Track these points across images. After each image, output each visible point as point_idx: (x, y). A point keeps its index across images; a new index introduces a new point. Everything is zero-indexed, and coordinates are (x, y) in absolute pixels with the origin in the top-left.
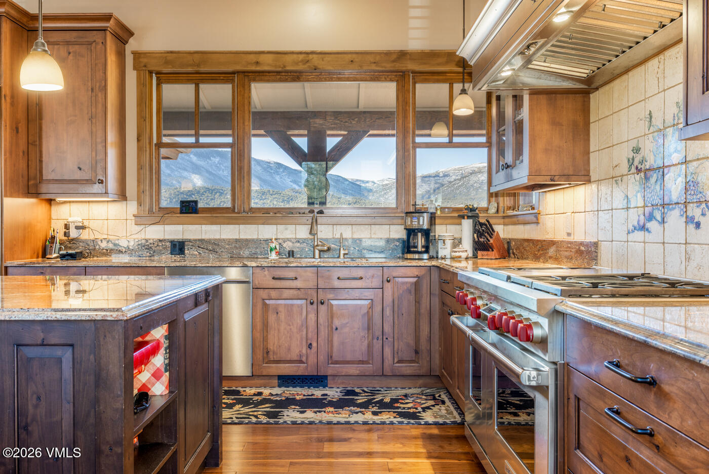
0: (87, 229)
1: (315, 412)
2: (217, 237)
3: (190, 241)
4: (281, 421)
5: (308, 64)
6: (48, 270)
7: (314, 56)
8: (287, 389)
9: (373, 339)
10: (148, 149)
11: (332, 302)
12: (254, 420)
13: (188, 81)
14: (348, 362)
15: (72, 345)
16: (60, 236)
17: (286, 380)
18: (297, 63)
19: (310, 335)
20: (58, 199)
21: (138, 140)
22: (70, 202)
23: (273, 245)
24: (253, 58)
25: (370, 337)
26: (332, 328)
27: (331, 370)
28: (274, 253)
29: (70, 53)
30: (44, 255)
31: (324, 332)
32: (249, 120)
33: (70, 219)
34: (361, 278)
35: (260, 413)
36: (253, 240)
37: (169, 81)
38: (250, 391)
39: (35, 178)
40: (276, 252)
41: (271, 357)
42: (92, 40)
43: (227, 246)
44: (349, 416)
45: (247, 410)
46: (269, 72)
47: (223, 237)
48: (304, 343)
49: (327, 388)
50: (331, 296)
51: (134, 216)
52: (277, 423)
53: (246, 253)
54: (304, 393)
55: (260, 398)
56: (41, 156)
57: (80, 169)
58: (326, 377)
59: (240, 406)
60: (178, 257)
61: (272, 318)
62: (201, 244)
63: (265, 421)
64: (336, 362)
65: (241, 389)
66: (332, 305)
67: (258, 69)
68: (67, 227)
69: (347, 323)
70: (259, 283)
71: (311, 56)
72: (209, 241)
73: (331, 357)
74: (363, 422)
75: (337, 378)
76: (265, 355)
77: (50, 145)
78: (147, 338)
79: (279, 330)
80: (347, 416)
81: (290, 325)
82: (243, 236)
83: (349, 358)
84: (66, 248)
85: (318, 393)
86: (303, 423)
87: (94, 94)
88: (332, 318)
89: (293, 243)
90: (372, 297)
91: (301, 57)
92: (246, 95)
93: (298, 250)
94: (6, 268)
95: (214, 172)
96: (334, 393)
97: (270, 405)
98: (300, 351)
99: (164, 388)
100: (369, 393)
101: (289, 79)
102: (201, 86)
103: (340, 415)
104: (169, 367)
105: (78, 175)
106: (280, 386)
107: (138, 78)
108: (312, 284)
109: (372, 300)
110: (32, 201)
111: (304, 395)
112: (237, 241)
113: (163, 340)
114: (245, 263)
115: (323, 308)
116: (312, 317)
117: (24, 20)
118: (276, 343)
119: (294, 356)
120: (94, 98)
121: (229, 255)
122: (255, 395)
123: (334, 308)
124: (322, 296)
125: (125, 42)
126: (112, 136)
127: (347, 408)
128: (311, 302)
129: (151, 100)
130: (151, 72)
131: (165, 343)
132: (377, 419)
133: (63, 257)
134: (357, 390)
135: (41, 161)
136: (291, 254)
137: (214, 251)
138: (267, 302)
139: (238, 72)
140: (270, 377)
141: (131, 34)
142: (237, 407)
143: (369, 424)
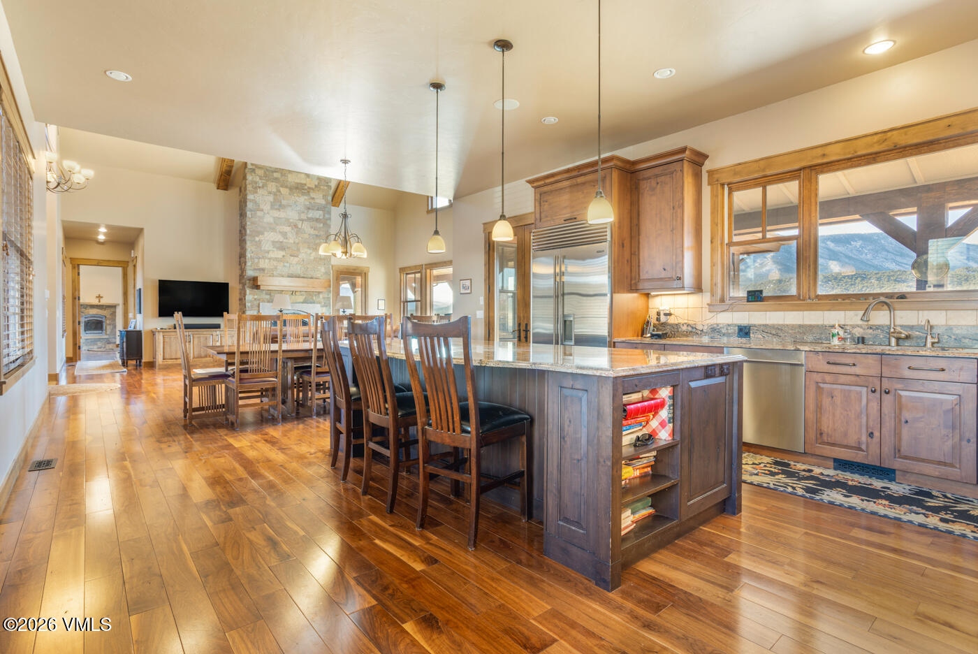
0: (673, 316)
1: (863, 500)
2: (781, 322)
3: (755, 326)
4: (818, 498)
5: (886, 143)
6: (640, 345)
7: (894, 132)
8: (843, 473)
9: (961, 440)
10: (719, 249)
11: (900, 392)
12: (790, 490)
13: (756, 186)
14: (923, 460)
15: (587, 391)
16: (653, 321)
17: (842, 464)
18: (872, 145)
19: (871, 423)
20: (652, 293)
21: (712, 242)
22: (661, 295)
23: (835, 331)
24: (820, 151)
25: (957, 438)
26: (900, 420)
27: (897, 464)
28: (836, 339)
29: (658, 183)
30: (642, 335)
31: (889, 424)
32: (816, 210)
33: (661, 308)
34: (943, 370)
35: (800, 486)
36: (818, 326)
37: (738, 189)
38: (800, 466)
39: (635, 279)
40: (839, 338)
41: (825, 438)
42: (673, 170)
43: (790, 331)
44: (905, 513)
45: (790, 481)
46: (838, 161)
47: (787, 322)
48: (864, 430)
49: (894, 483)
50: (899, 386)
51: (708, 305)
52: (812, 498)
53: (810, 338)
54: (861, 480)
55: (807, 474)
56: (639, 262)
57: (665, 270)
58: (894, 471)
59: (784, 476)
60: (744, 340)
61: (826, 402)
62: (765, 329)
63: (800, 494)
64: (906, 458)
65: (792, 463)
66: (900, 396)
67: (825, 160)
68: (658, 314)
69: (921, 418)
70: (812, 367)
71: (889, 134)
72: (773, 327)
73: (899, 451)
74: (919, 523)
75: (908, 475)
76: (818, 436)
77: (645, 254)
78: (656, 396)
79: (834, 415)
80: (903, 513)
81: (846, 410)
82: (807, 322)
83: (924, 456)
84: (658, 330)
85: (878, 484)
86: (841, 505)
87: (675, 211)
88: (900, 409)
89: (864, 329)
90: (960, 393)
91: (876, 138)
92: (813, 188)
93: (870, 336)
94: (614, 343)
95: (855, 257)
96: (897, 489)
97: (815, 482)
98: (859, 438)
99: (667, 435)
100: (953, 500)
101: (863, 163)
102: (768, 188)
103: (893, 510)
104: (673, 420)
105: (663, 275)
106: (835, 469)
107: (712, 191)
108: (875, 371)
109: (960, 395)
110: (635, 295)
111: (860, 483)
112: (800, 326)
113: (667, 399)
114: (798, 347)
115: (888, 399)
116: (874, 406)
117: (628, 166)
118: (831, 426)
119: (852, 440)
120: (674, 215)
121: (792, 339)
122: (804, 470)
123: (903, 400)
124: (886, 384)
125: (701, 165)
126: (688, 241)
127: (908, 507)
128: (872, 390)
129: (723, 208)
130: (723, 185)
131: (669, 402)
132: (942, 526)
133: (652, 336)
134: (934, 493)
135: (639, 266)
136: (862, 340)
137: (777, 335)
138: (822, 385)
139: (804, 168)
140: (827, 458)
141: (706, 157)
142: (780, 476)
143: (927, 527)
